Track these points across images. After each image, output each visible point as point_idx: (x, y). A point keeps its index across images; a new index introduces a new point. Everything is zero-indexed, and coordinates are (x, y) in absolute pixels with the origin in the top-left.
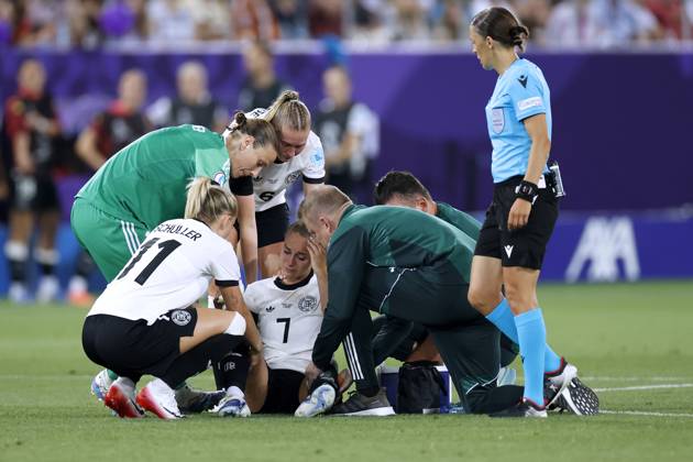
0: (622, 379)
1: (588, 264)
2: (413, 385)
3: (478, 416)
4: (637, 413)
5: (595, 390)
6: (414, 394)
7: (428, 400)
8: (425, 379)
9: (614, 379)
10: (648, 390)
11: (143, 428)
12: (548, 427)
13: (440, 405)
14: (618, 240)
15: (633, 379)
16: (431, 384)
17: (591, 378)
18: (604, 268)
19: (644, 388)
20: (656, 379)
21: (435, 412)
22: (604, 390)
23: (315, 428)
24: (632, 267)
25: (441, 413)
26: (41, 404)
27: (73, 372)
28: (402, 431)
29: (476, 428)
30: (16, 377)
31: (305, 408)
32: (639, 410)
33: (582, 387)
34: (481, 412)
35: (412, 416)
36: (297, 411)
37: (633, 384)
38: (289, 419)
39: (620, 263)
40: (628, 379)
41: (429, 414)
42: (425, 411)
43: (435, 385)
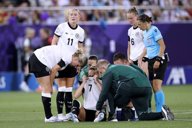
0: (182, 111)
1: (172, 80)
2: (125, 113)
3: (143, 121)
4: (186, 120)
5: (174, 114)
6: (126, 115)
7: (129, 117)
8: (128, 112)
9: (179, 111)
10: (188, 114)
11: (53, 126)
12: (162, 124)
13: (133, 118)
14: (180, 74)
15: (185, 111)
16: (130, 113)
17: (173, 111)
18: (177, 81)
19: (187, 113)
20: (191, 111)
21: (131, 120)
22: (177, 114)
23: (99, 125)
24: (184, 81)
25: (133, 120)
26: (25, 120)
27: (34, 111)
28: (123, 126)
29: (142, 125)
30: (19, 113)
31: (96, 120)
32: (186, 119)
33: (170, 113)
34: (143, 120)
35: (125, 121)
36: (94, 121)
37: (185, 112)
38: (92, 123)
39: (181, 80)
40: (184, 111)
41: (129, 121)
42: (129, 120)
43: (131, 113)
